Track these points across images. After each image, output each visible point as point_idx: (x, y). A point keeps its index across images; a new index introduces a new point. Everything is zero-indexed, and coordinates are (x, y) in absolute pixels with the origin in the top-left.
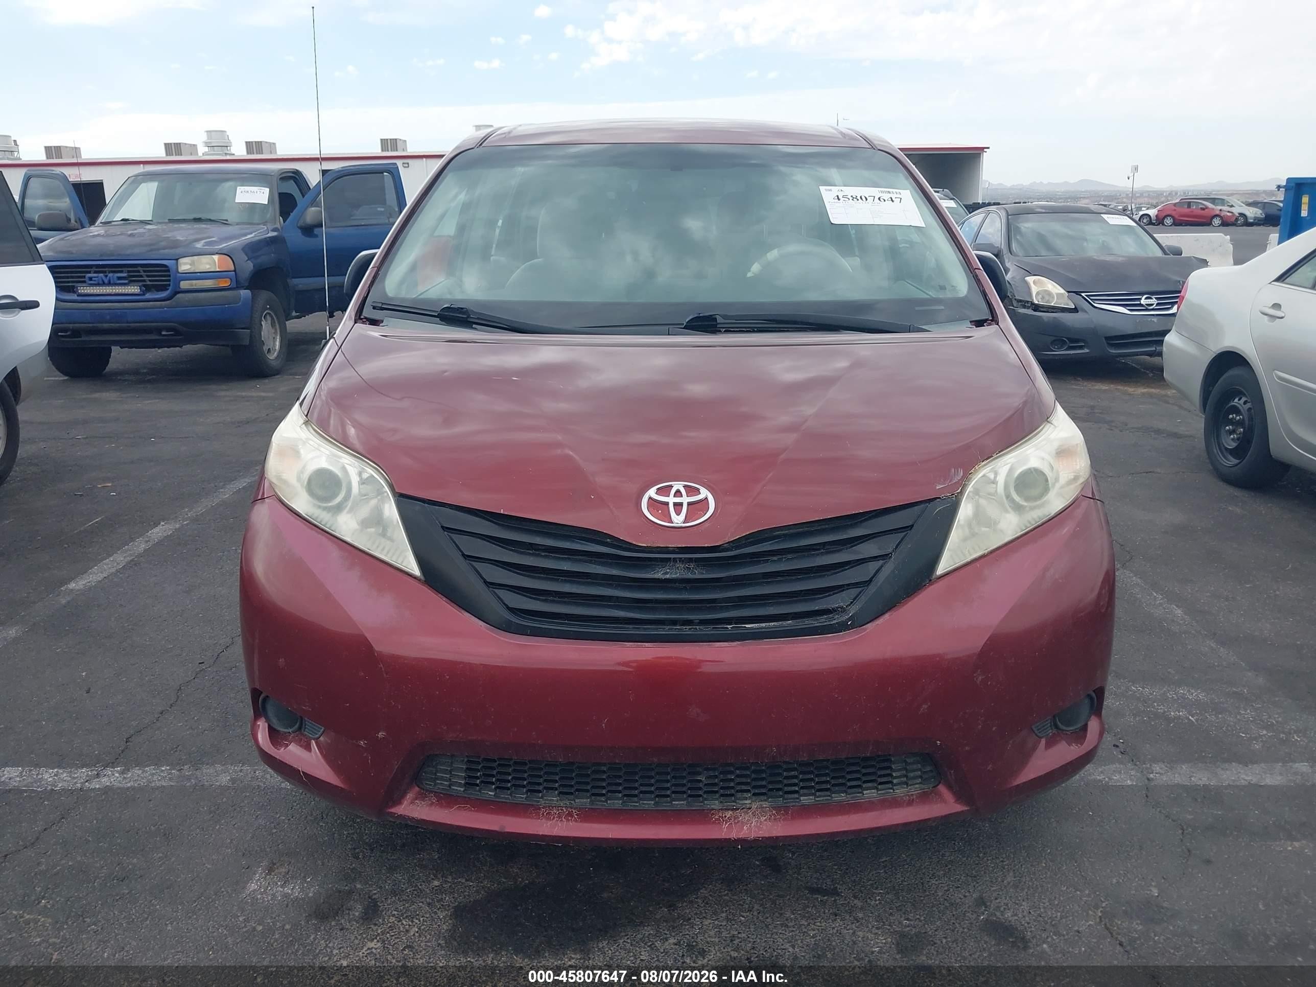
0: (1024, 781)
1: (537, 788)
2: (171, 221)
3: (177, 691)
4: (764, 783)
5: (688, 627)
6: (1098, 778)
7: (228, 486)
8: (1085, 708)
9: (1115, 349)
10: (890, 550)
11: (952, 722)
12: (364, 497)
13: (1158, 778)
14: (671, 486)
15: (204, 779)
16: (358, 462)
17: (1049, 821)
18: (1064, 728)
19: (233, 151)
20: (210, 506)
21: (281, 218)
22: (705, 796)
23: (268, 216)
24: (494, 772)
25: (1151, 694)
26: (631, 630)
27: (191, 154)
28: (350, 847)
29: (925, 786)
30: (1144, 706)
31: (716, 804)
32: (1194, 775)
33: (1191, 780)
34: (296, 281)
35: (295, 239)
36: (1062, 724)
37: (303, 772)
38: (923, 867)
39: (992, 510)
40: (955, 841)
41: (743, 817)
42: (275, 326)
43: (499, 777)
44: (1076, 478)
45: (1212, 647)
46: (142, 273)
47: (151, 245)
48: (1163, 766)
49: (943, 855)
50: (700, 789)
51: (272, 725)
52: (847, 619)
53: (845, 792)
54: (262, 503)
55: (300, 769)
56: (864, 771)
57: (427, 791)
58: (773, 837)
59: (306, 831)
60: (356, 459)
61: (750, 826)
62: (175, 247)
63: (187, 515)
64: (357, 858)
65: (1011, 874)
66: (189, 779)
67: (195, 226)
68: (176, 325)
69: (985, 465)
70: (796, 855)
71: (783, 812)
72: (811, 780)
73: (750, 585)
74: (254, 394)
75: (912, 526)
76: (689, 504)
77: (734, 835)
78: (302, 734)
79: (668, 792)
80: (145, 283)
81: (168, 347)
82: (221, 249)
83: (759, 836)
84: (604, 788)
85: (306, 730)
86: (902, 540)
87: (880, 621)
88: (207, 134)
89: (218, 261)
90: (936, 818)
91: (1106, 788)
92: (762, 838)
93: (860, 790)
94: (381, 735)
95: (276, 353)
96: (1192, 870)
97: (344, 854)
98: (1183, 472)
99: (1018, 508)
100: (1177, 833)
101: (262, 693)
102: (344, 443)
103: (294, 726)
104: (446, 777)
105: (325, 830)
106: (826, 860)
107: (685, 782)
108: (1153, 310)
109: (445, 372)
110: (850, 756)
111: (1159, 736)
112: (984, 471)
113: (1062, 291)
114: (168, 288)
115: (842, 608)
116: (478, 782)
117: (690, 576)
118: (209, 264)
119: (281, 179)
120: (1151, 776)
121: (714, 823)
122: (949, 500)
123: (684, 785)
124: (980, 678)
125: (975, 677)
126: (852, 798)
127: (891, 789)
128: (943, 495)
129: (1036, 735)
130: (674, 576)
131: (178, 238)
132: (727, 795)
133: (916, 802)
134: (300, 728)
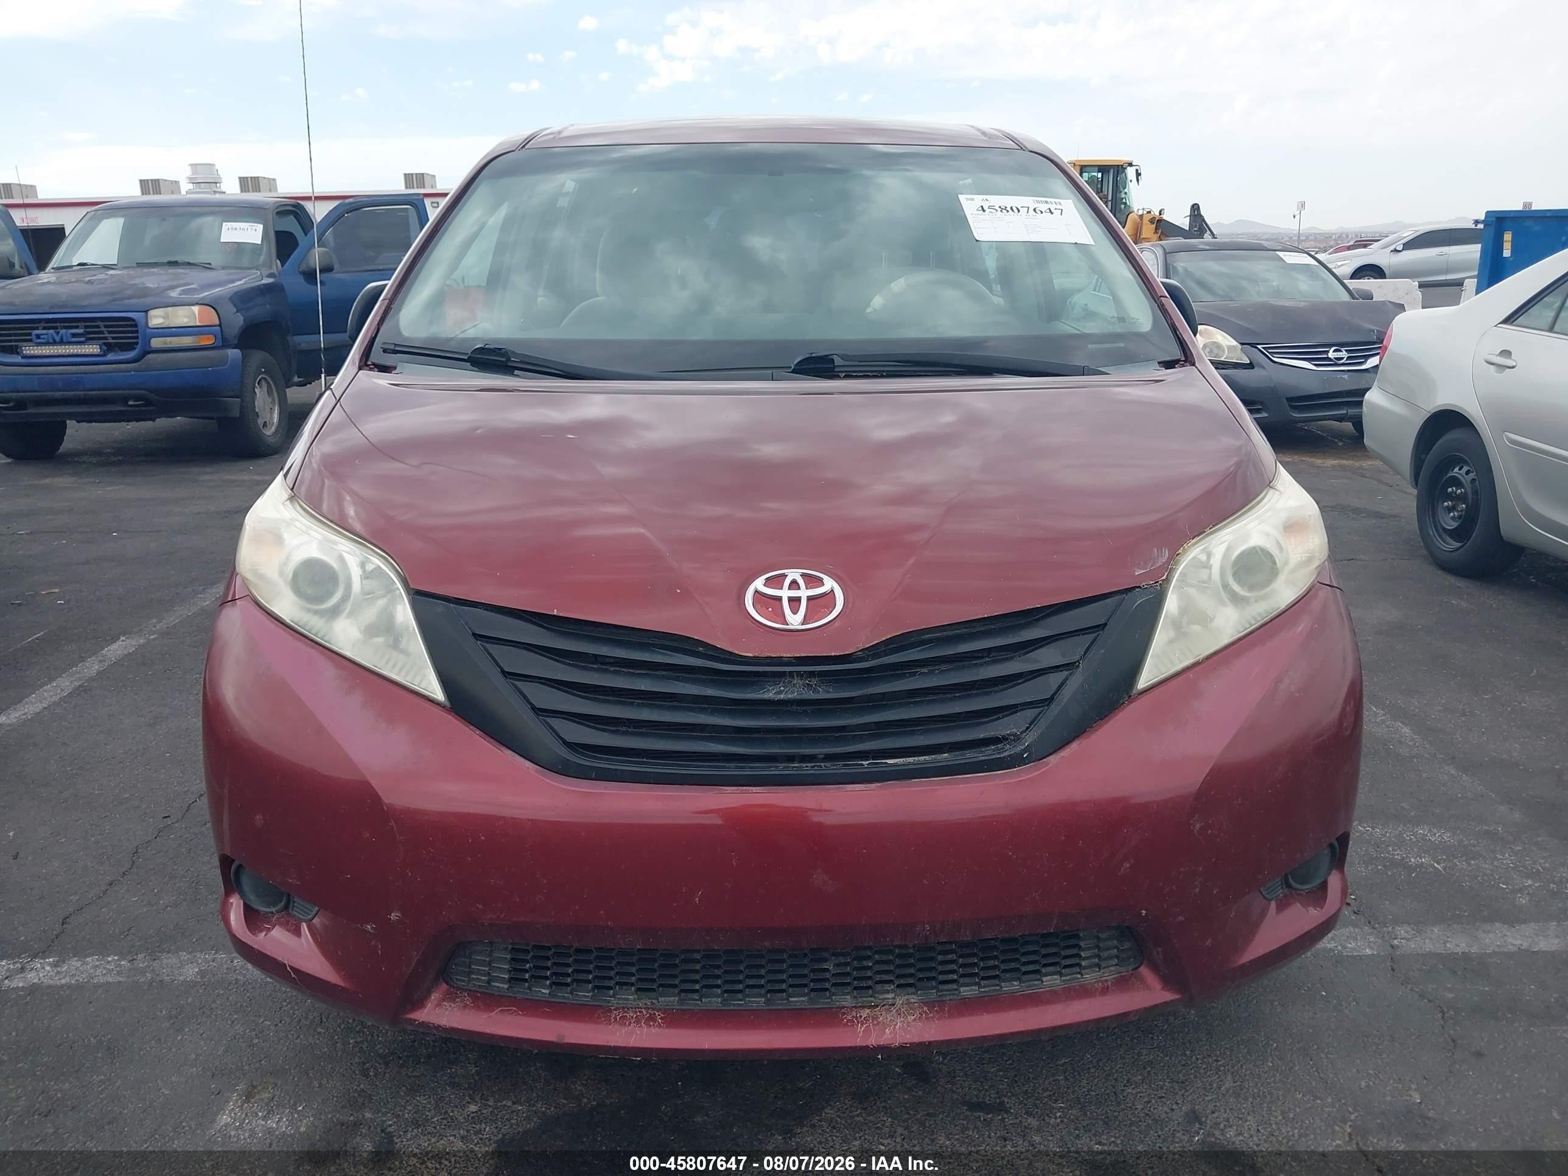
0: (1252, 958)
1: (607, 983)
2: (140, 265)
3: (132, 855)
4: (912, 971)
5: (809, 765)
6: (1329, 946)
7: (209, 591)
8: (1325, 860)
9: (1298, 413)
10: (1076, 658)
11: (1161, 884)
12: (369, 596)
13: (1404, 944)
14: (785, 576)
15: (164, 973)
16: (358, 548)
17: (1272, 1005)
18: (1298, 886)
19: (223, 189)
20: (185, 616)
21: (278, 261)
22: (833, 990)
23: (262, 258)
24: (549, 964)
25: (1384, 836)
26: (732, 770)
27: (172, 193)
28: (357, 1060)
29: (1123, 969)
30: (1377, 851)
31: (847, 1001)
32: (1449, 939)
33: (1446, 946)
34: (298, 339)
35: (295, 286)
36: (1295, 881)
37: (289, 966)
38: (1114, 1071)
39: (1204, 602)
40: (1153, 1034)
41: (884, 1017)
42: (273, 394)
43: (555, 969)
44: (1310, 560)
45: (1452, 774)
46: (103, 329)
47: (113, 294)
48: (1410, 930)
49: (1139, 1054)
50: (827, 980)
51: (248, 903)
52: (1022, 750)
53: (1019, 979)
54: (233, 605)
55: (286, 962)
56: (1044, 951)
57: (458, 988)
58: (925, 1043)
59: (298, 1041)
60: (358, 546)
61: (894, 1029)
62: (145, 296)
63: (155, 627)
64: (367, 1076)
65: (1229, 1077)
66: (143, 972)
67: (170, 271)
68: (147, 393)
69: (1196, 543)
70: (948, 1058)
71: (937, 1008)
72: (975, 964)
73: (892, 707)
74: (246, 477)
75: (1106, 624)
76: (810, 599)
77: (872, 1041)
78: (289, 914)
79: (784, 986)
80: (106, 341)
81: (137, 421)
82: (203, 298)
83: (906, 1042)
84: (697, 982)
85: (295, 909)
86: (1092, 643)
87: (1066, 752)
88: (192, 168)
89: (199, 312)
90: (1137, 1011)
91: (1339, 960)
92: (910, 1044)
93: (1039, 977)
94: (394, 916)
95: (273, 428)
96: (1460, 1067)
97: (349, 1071)
98: (1392, 559)
99: (1236, 600)
100: (1436, 1017)
101: (234, 860)
102: (340, 524)
103: (278, 904)
104: (485, 971)
105: (323, 1038)
106: (988, 1064)
107: (806, 972)
108: (1343, 364)
109: (477, 429)
110: (1027, 933)
111: (1399, 889)
112: (1193, 553)
113: (1234, 343)
114: (135, 346)
115: (1015, 735)
116: (527, 976)
117: (811, 695)
118: (188, 317)
119: (278, 213)
120: (1396, 942)
121: (846, 1025)
122: (1152, 589)
123: (805, 976)
124: (1198, 825)
125: (1191, 824)
126: (1027, 987)
127: (1079, 973)
128: (1144, 584)
129: (1264, 897)
130: (790, 696)
131: (147, 285)
132: (862, 988)
133: (1112, 990)
134: (286, 907)
